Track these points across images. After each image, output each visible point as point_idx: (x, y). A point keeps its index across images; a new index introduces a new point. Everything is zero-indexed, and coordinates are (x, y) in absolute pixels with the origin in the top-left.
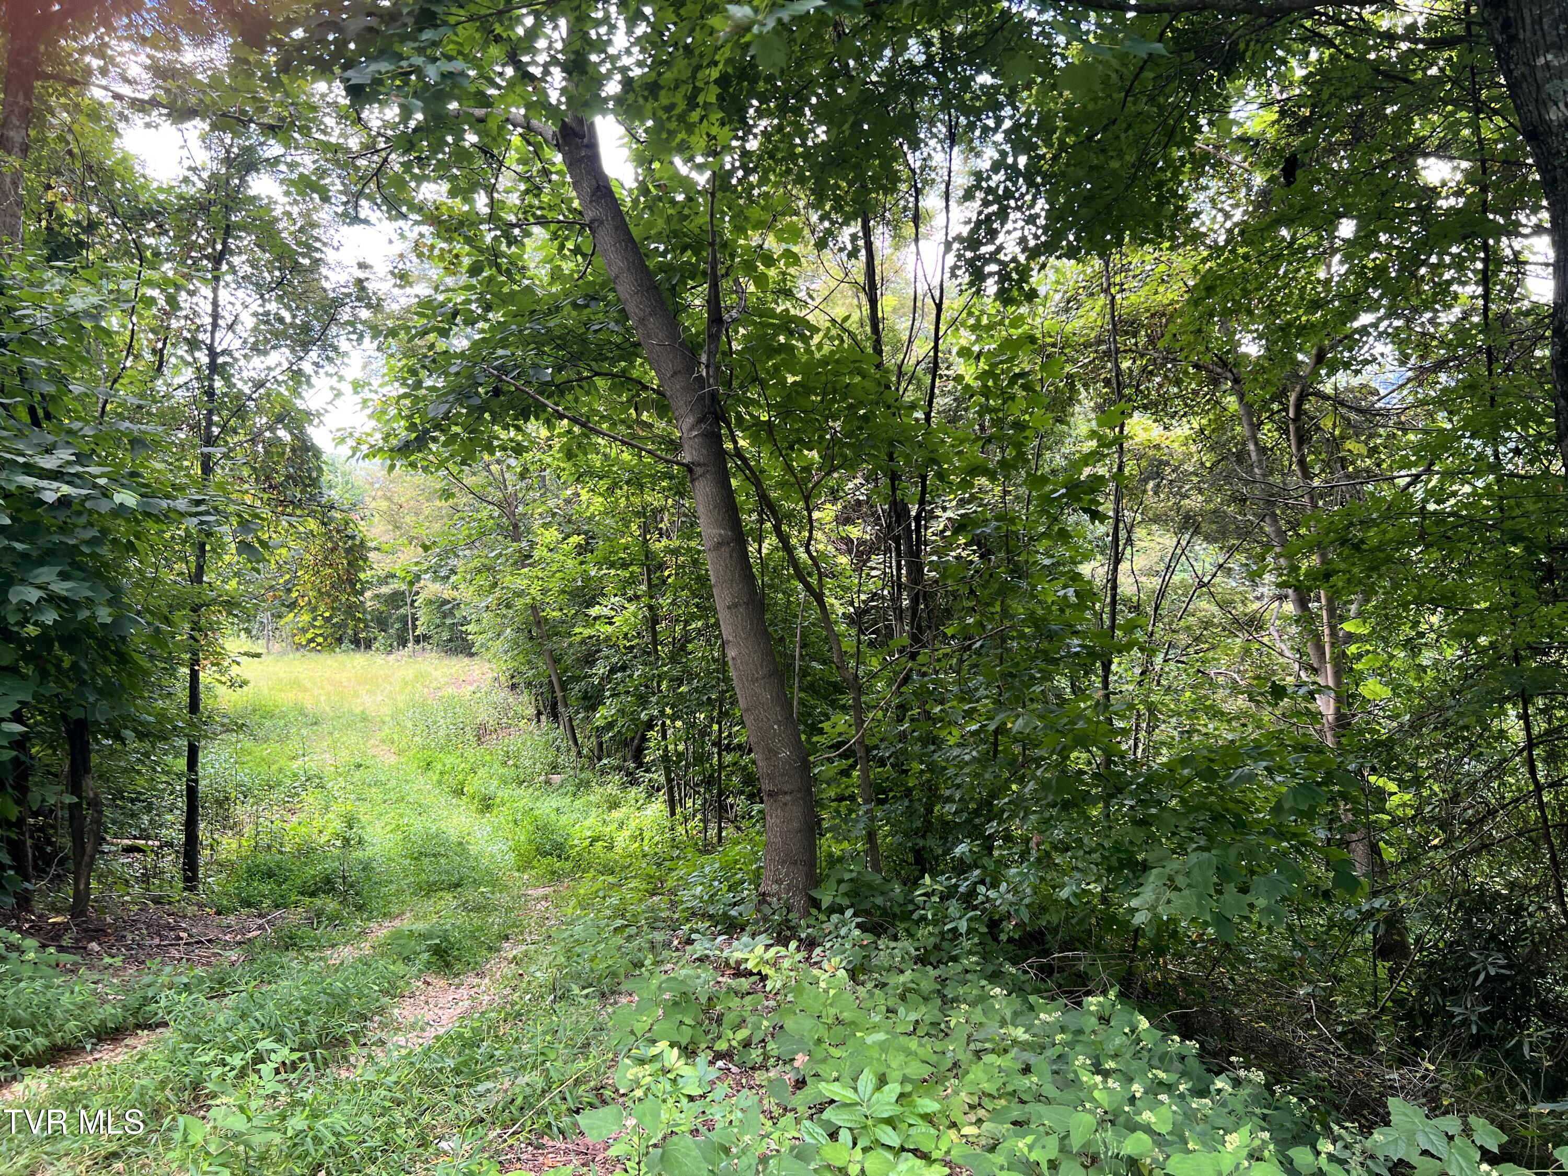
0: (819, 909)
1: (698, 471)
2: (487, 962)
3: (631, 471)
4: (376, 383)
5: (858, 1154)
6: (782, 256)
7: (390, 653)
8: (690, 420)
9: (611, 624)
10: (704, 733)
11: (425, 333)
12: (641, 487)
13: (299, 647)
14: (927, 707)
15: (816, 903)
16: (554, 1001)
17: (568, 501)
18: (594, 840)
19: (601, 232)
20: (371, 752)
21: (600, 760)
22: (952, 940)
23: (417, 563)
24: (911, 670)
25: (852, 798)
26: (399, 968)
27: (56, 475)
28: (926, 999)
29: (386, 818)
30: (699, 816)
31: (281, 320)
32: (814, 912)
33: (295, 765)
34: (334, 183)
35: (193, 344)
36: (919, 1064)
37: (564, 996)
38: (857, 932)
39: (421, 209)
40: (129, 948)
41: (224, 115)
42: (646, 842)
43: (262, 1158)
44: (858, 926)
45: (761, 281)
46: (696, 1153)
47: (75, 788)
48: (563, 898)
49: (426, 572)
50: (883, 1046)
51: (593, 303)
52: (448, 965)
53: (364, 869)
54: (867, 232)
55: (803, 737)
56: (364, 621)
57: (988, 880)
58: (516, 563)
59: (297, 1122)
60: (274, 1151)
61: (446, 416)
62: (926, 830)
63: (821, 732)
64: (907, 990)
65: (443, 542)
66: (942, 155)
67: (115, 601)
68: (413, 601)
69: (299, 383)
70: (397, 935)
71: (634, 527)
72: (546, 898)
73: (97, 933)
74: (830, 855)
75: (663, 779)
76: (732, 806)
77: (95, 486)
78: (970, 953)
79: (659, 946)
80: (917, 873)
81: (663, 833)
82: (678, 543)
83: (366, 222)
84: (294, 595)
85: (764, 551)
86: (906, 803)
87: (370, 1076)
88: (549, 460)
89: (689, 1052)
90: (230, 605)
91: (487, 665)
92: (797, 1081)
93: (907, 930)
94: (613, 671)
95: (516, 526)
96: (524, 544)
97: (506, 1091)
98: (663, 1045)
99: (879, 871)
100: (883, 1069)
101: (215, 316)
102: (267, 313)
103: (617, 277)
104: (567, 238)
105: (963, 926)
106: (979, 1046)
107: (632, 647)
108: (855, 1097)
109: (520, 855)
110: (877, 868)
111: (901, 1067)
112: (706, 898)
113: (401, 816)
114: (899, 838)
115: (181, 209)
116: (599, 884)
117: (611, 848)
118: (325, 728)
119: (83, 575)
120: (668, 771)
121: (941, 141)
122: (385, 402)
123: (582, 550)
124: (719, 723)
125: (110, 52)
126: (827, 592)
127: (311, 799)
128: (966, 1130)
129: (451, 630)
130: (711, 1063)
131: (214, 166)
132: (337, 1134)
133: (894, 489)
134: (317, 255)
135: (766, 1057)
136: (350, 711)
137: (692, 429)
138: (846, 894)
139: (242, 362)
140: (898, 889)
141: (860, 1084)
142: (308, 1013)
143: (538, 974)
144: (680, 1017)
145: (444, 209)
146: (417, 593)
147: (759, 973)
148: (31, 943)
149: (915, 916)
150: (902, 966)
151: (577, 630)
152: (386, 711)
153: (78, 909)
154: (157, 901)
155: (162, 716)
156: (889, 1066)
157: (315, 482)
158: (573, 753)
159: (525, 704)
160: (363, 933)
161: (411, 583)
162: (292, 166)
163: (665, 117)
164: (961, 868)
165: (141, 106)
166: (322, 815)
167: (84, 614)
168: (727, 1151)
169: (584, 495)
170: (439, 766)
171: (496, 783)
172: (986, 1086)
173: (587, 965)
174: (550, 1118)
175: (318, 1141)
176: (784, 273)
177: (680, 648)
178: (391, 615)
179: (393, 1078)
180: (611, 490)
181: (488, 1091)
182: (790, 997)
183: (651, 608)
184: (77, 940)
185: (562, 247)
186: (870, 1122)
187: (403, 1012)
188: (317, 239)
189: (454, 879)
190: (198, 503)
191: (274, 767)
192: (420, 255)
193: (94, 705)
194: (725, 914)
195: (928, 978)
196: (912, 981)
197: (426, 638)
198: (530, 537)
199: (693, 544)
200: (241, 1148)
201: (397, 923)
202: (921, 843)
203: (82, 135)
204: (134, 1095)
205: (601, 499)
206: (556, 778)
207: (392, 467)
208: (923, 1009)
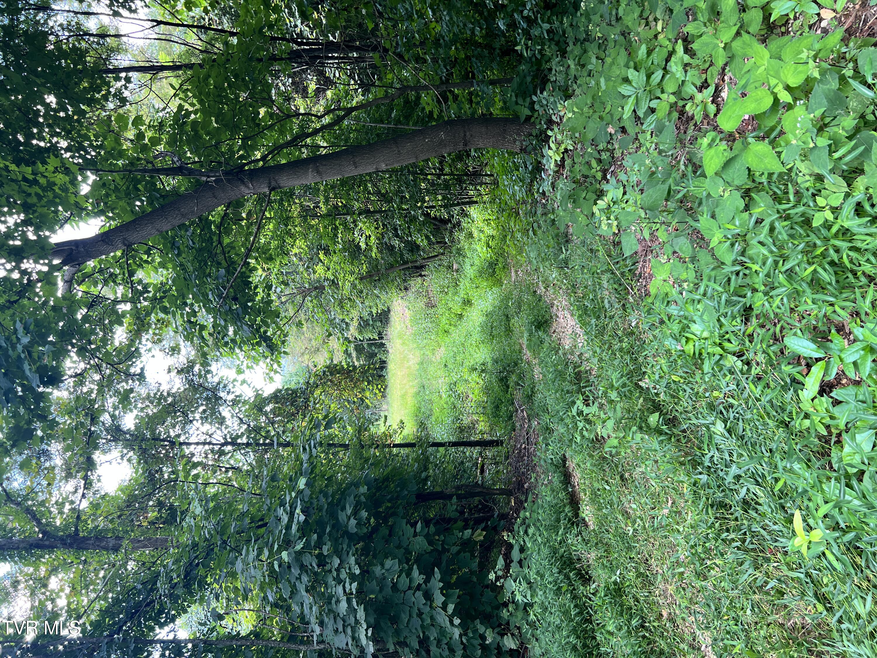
0: (531, 117)
1: (273, 184)
2: (546, 302)
3: (279, 223)
4: (238, 362)
5: (664, 96)
6: (137, 128)
7: (388, 351)
8: (243, 188)
9: (370, 236)
10: (433, 184)
11: (203, 338)
12: (288, 218)
13: (384, 396)
14: (417, 43)
15: (528, 118)
16: (568, 268)
17: (301, 259)
18: (488, 246)
19: (131, 239)
20: (439, 360)
21: (446, 243)
22: (554, 34)
23: (338, 339)
24: (394, 53)
25: (470, 94)
26: (546, 345)
27: (291, 515)
28: (585, 51)
29: (473, 353)
30: (478, 187)
31: (204, 411)
32: (533, 120)
33: (444, 396)
34: (123, 386)
35: (222, 453)
36: (619, 57)
37: (566, 262)
38: (545, 93)
39: (132, 340)
40: (529, 470)
41: (88, 444)
42: (491, 217)
43: (629, 411)
44: (541, 93)
45: (155, 141)
46: (651, 191)
47: (449, 497)
48: (517, 263)
49: (343, 335)
50: (608, 79)
51: (177, 245)
52: (546, 322)
53: (497, 363)
54: (117, 70)
55: (434, 123)
56: (369, 365)
57: (520, 9)
58: (337, 288)
59: (613, 395)
60: (626, 406)
61: (252, 326)
62: (490, 47)
63: (431, 113)
64: (579, 64)
65: (327, 326)
66: (59, 17)
67: (356, 485)
68: (360, 340)
69: (239, 401)
70: (529, 347)
71: (313, 222)
72: (516, 272)
73: (520, 485)
74: (502, 109)
75: (458, 208)
76: (474, 168)
77: (296, 497)
78: (561, 23)
79: (545, 210)
80: (515, 55)
81: (487, 208)
82: (322, 197)
83: (142, 369)
84: (356, 400)
85: (325, 144)
86: (474, 59)
87: (595, 360)
88: (275, 270)
89: (600, 194)
90: (360, 430)
91: (395, 302)
92: (622, 132)
93: (546, 62)
94: (397, 236)
95: (316, 288)
96: (326, 284)
97: (610, 293)
98: (595, 209)
99: (512, 78)
100: (620, 80)
101: (204, 443)
102: (201, 418)
103: (158, 230)
104: (141, 259)
105: (546, 26)
106: (613, 18)
107: (384, 225)
108: (633, 97)
109: (494, 285)
110: (510, 81)
111: (620, 68)
112: (521, 184)
113: (471, 345)
114: (494, 65)
115: (146, 462)
116: (511, 243)
117: (493, 237)
118: (426, 383)
119: (343, 500)
120: (454, 205)
121: (49, 17)
122: (248, 357)
123: (327, 252)
124: (427, 175)
125: (60, 500)
126: (349, 106)
127: (461, 388)
128: (659, 28)
129: (375, 321)
130: (608, 182)
131: (120, 448)
132: (622, 376)
133: (281, 59)
134: (165, 394)
135: (608, 150)
136: (418, 370)
137: (248, 188)
138: (524, 100)
139: (229, 429)
140: (523, 67)
141: (626, 93)
142: (562, 391)
143: (554, 276)
144: (581, 199)
145: (131, 328)
146: (356, 338)
147: (563, 153)
148: (522, 515)
149: (539, 57)
150: (566, 66)
151: (374, 255)
152: (418, 353)
153: (508, 493)
154: (507, 458)
155: (416, 460)
156: (618, 76)
157: (294, 392)
158: (442, 257)
159: (416, 283)
160: (528, 363)
161: (349, 342)
162: (115, 408)
163: (45, 200)
164: (513, 25)
165: (88, 485)
166: (470, 383)
167: (363, 499)
168: (653, 173)
169: (295, 250)
170: (447, 326)
171: (456, 297)
172: (636, 15)
173: (551, 250)
174: (626, 270)
175: (624, 385)
176: (149, 126)
177: (384, 197)
178: (368, 352)
179: (598, 350)
180: (291, 236)
181: (609, 302)
182: (577, 135)
183: (360, 214)
184: (523, 493)
185: (146, 262)
186: (648, 88)
187: (567, 344)
188: (155, 394)
189: (504, 318)
190: (304, 449)
191: (445, 406)
192: (160, 341)
193: (409, 492)
194: (530, 173)
195: (574, 50)
196: (574, 60)
197: (380, 334)
198: (322, 280)
199: (322, 188)
200: (623, 421)
201: (524, 347)
202: (498, 51)
203: (108, 511)
204: (595, 469)
205: (298, 241)
206: (455, 266)
207: (285, 353)
208: (590, 53)
